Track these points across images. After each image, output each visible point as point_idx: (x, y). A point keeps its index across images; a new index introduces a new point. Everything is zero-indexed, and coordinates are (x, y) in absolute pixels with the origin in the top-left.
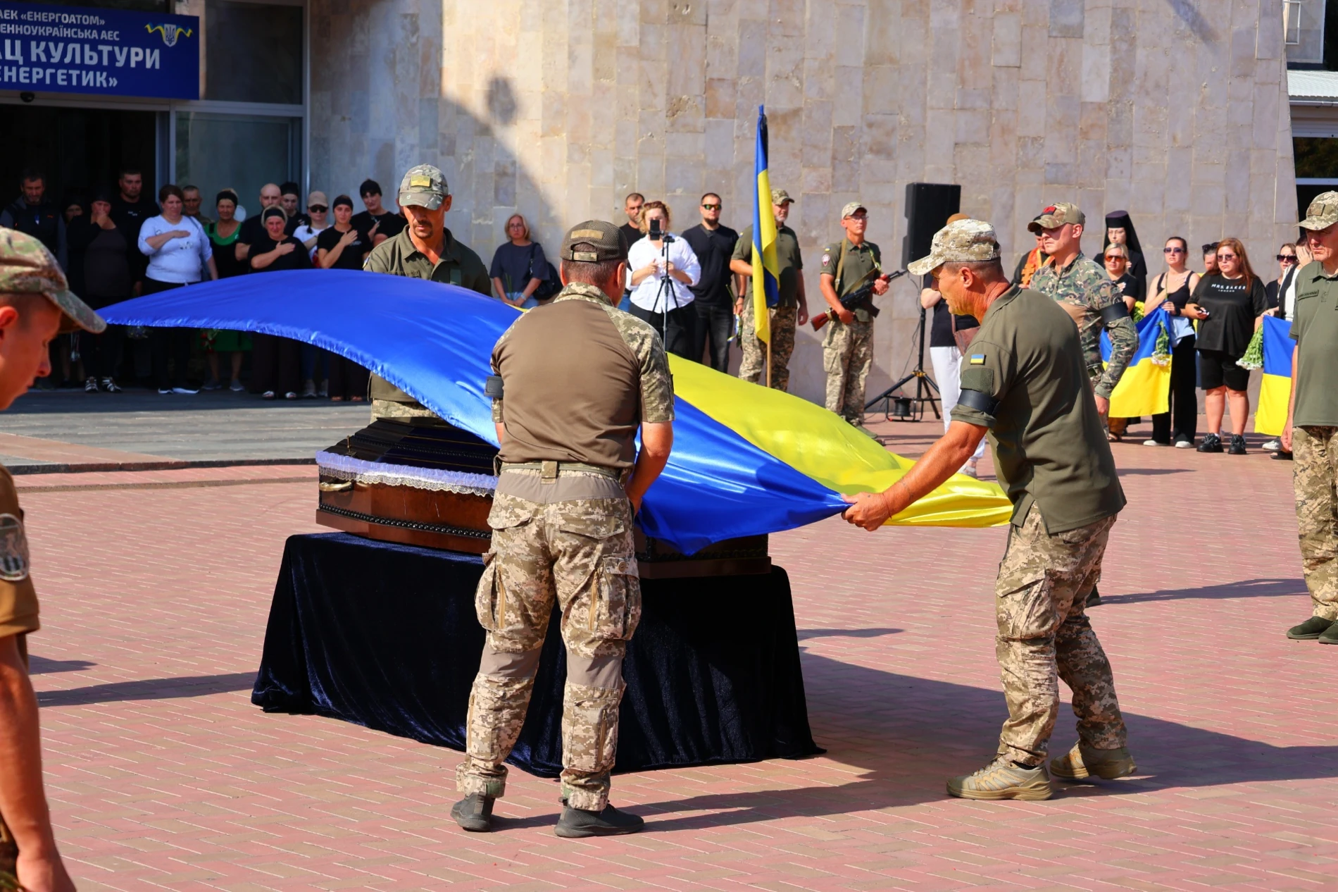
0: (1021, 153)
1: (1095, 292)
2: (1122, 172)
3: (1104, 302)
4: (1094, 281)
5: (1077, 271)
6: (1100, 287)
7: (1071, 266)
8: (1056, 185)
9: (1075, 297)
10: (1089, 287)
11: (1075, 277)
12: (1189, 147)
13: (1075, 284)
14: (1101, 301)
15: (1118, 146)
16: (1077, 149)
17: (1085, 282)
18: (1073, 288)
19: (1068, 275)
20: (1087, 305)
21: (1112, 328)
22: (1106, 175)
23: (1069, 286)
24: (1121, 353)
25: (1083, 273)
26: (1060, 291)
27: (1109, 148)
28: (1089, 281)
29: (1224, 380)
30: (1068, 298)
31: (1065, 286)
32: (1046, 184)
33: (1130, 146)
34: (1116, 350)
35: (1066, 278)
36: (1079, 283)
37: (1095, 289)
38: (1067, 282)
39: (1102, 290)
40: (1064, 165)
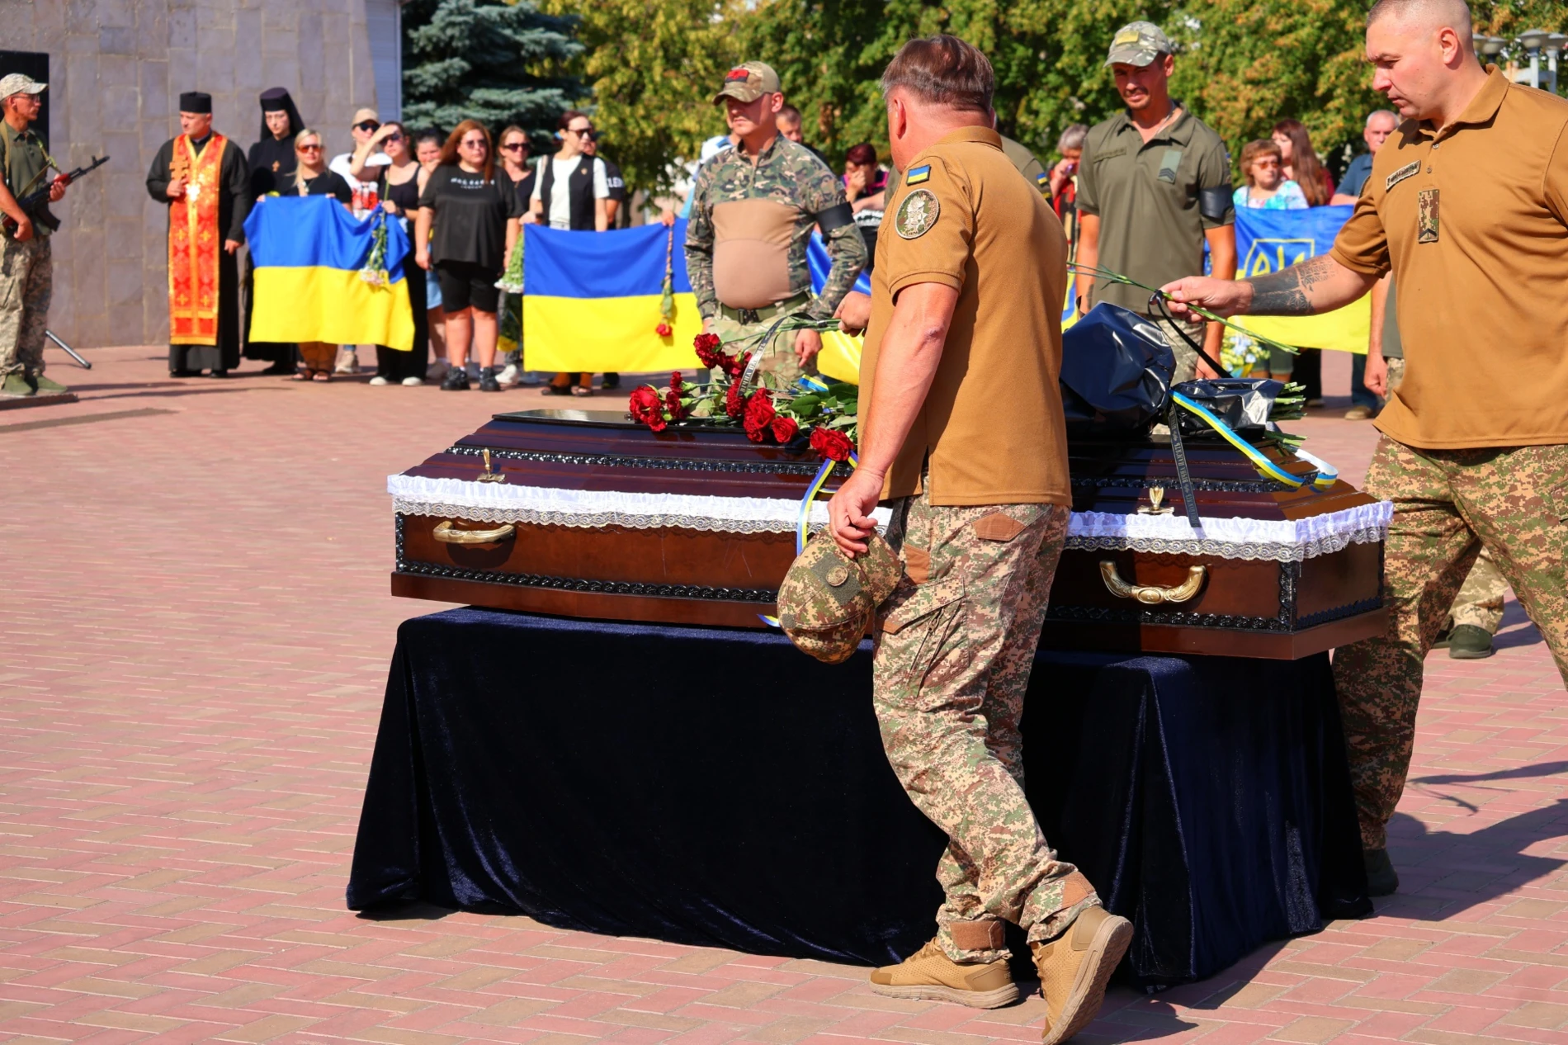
0: (70, 13)
1: (814, 186)
2: (186, 39)
3: (826, 201)
4: (811, 171)
5: (782, 158)
6: (820, 180)
7: (772, 149)
8: (113, 55)
9: (784, 193)
10: (806, 180)
11: (781, 165)
12: (257, 9)
13: (781, 176)
14: (822, 199)
15: (179, 7)
16: (133, 9)
17: (798, 173)
18: (778, 180)
19: (768, 162)
20: (801, 204)
21: (835, 239)
22: (169, 43)
23: (773, 178)
24: (848, 273)
25: (793, 160)
26: (759, 185)
27: (170, 8)
28: (805, 172)
29: (471, 300)
30: (773, 195)
31: (766, 178)
32: (101, 53)
33: (193, 6)
34: (842, 270)
35: (766, 167)
36: (788, 173)
37: (815, 182)
38: (769, 172)
39: (824, 184)
40: (121, 29)
